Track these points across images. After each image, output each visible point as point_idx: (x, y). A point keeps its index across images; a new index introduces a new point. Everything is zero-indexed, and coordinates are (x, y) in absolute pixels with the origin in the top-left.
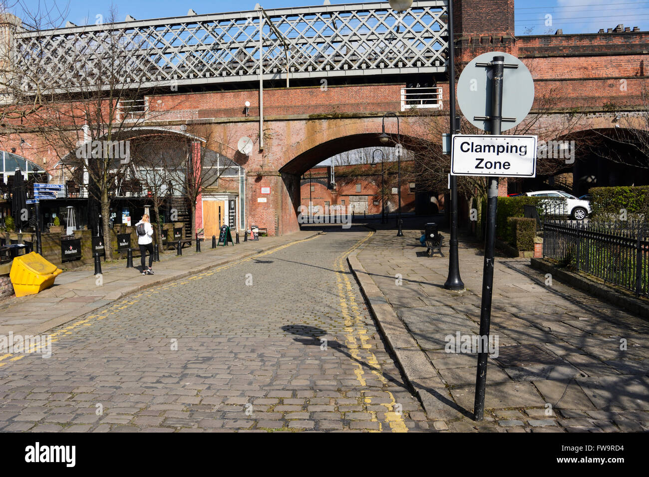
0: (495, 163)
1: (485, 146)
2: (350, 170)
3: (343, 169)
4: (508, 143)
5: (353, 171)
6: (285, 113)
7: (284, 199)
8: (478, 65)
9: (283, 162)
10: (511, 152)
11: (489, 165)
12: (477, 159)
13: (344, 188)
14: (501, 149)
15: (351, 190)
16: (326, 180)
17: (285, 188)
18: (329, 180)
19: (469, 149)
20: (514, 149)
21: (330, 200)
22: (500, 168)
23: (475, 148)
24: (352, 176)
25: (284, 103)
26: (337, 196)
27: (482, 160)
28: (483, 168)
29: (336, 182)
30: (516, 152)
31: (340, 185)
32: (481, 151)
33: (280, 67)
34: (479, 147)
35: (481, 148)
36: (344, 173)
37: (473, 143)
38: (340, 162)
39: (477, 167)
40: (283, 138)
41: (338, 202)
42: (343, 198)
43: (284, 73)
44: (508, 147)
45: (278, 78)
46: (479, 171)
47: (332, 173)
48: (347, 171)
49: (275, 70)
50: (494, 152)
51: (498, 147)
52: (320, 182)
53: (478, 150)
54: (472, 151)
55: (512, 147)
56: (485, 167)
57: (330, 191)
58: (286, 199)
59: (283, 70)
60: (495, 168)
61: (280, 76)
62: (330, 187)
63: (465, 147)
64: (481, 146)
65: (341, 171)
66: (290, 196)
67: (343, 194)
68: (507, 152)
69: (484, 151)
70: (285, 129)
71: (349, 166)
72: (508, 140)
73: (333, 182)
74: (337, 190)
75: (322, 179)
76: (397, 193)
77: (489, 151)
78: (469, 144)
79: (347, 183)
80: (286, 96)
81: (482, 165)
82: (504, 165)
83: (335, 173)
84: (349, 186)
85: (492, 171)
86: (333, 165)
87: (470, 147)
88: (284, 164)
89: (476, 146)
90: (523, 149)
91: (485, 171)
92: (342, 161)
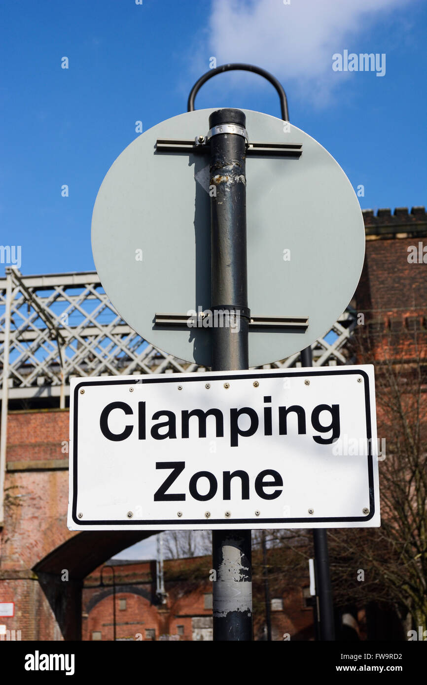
0: (227, 477)
1: (186, 415)
2: (193, 566)
3: (179, 565)
4: (268, 399)
5: (198, 570)
6: (48, 456)
7: (43, 626)
8: (164, 149)
9: (41, 551)
10: (283, 430)
11: (203, 487)
12: (160, 466)
13: (182, 603)
14: (244, 422)
15: (195, 606)
16: (148, 586)
17: (46, 604)
18: (154, 588)
19: (129, 430)
20: (292, 419)
21: (156, 627)
22: (246, 495)
23: (150, 423)
24: (196, 578)
25: (47, 437)
26: (169, 617)
27: (178, 467)
28: (181, 497)
29: (167, 589)
30: (302, 430)
31: (174, 597)
32: (172, 434)
33: (51, 375)
34: (164, 419)
35: (172, 423)
36: (182, 573)
37: (142, 406)
38: (175, 551)
39: (160, 496)
40: (42, 503)
41: (171, 631)
42: (181, 622)
43: (57, 385)
44: (268, 411)
45: (45, 394)
46: (168, 510)
47: (160, 573)
48: (187, 568)
49: (41, 381)
50: (220, 433)
51: (235, 414)
52: (137, 592)
53: (163, 431)
54: (142, 436)
55: (283, 412)
56: (189, 496)
57: (155, 608)
58: (47, 627)
59: (56, 380)
60: (227, 496)
61: (49, 392)
62: (156, 600)
63: (118, 421)
64: (171, 415)
65: (176, 569)
66: (58, 620)
67: (182, 613)
68: (268, 431)
69: (185, 434)
70: (48, 486)
71: (192, 559)
72: (267, 386)
73: (161, 589)
74: (169, 605)
75: (140, 586)
76: (280, 609)
77: (202, 433)
78: (128, 410)
79: (188, 593)
80: (51, 425)
81: (181, 485)
82: (260, 484)
83: (165, 573)
84: (191, 598)
85: (217, 507)
86: (162, 558)
87: (133, 420)
88: (43, 555)
89: (156, 416)
90: (326, 419)
91: (192, 509)
92: (179, 550)
